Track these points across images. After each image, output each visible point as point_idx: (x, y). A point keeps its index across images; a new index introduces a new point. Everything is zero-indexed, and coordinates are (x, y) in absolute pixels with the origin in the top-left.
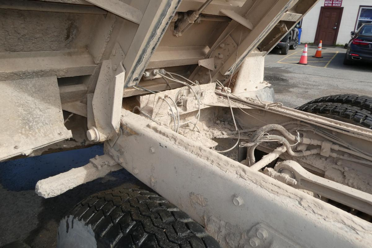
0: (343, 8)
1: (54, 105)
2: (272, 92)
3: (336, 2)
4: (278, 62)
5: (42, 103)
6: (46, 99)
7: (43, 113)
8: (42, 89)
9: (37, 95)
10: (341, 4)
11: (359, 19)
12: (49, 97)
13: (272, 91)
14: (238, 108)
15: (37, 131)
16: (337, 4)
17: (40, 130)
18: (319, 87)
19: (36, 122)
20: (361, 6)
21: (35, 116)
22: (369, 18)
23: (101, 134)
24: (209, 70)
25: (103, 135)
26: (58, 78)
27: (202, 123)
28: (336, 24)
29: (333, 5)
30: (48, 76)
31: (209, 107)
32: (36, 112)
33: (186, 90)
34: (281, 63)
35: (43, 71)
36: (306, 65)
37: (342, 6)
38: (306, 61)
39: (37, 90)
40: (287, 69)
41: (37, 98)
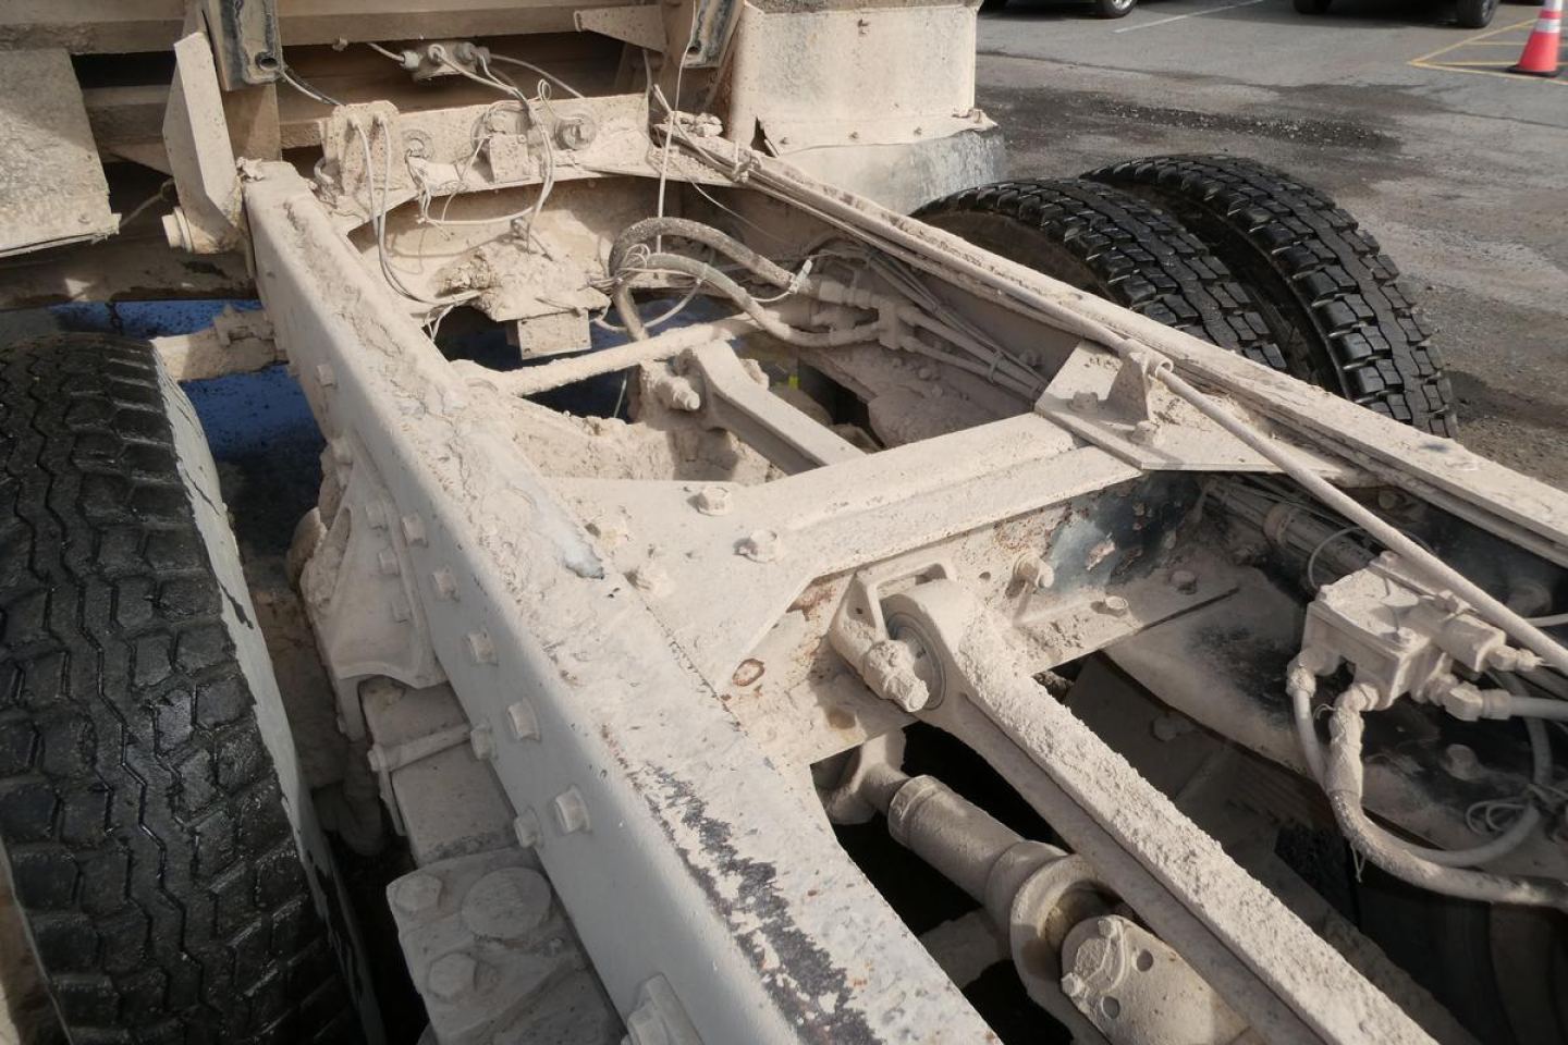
1: (69, 134)
2: (995, 154)
4: (1416, 63)
5: (30, 125)
6: (41, 114)
7: (37, 156)
8: (24, 83)
9: (11, 101)
12: (49, 111)
13: (994, 148)
14: (689, 184)
15: (23, 207)
17: (33, 207)
18: (1533, 180)
19: (18, 180)
21: (13, 164)
23: (195, 230)
24: (645, 52)
25: (204, 233)
26: (74, 58)
27: (600, 238)
30: (36, 46)
31: (599, 176)
32: (15, 152)
33: (516, 115)
34: (1426, 65)
35: (11, 30)
36: (1548, 80)
38: (1550, 61)
39: (7, 86)
40: (1434, 96)
41: (12, 111)
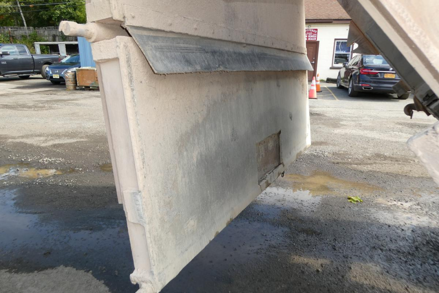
0: (319, 42)
3: (312, 36)
10: (316, 38)
11: (335, 53)
16: (312, 38)
20: (336, 39)
22: (345, 51)
28: (314, 58)
29: (309, 40)
37: (317, 40)
38: (315, 96)
